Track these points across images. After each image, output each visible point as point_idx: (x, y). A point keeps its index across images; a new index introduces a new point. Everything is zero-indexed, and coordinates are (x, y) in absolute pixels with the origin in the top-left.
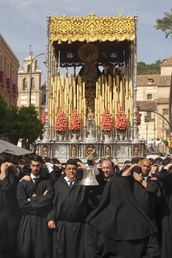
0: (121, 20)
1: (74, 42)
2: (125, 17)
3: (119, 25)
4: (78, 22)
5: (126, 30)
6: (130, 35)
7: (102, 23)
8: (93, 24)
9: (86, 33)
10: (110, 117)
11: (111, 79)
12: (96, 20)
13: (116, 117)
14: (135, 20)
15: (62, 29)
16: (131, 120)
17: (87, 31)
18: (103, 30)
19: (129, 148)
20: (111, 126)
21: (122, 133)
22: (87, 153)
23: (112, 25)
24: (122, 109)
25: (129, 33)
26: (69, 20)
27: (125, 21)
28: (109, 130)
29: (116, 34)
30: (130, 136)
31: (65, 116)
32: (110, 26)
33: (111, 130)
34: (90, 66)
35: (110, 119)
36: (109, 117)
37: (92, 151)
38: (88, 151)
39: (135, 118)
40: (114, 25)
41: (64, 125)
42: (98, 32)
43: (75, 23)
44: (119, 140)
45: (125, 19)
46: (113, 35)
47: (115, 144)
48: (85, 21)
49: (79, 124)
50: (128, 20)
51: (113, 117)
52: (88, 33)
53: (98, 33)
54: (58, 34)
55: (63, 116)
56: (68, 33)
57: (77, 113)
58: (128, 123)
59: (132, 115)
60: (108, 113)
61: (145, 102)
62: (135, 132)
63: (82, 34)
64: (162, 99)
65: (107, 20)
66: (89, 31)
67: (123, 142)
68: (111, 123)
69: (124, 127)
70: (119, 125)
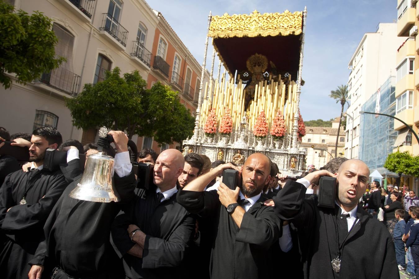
0: (287, 16)
1: (232, 38)
2: (292, 13)
3: (284, 21)
4: (239, 20)
5: (292, 25)
6: (295, 30)
7: (266, 19)
8: (256, 21)
9: (246, 29)
12: (259, 17)
13: (273, 122)
15: (222, 26)
16: (290, 127)
17: (248, 27)
18: (266, 26)
19: (285, 159)
20: (266, 131)
21: (279, 141)
22: (234, 159)
23: (276, 21)
24: (281, 113)
26: (230, 18)
27: (291, 17)
28: (263, 136)
29: (280, 29)
30: (288, 145)
31: (217, 118)
32: (274, 22)
33: (265, 136)
34: (258, 77)
35: (266, 123)
36: (265, 121)
37: (239, 157)
38: (235, 158)
40: (278, 21)
41: (213, 126)
43: (236, 21)
44: (273, 149)
45: (292, 15)
46: (276, 30)
47: (268, 152)
48: (247, 18)
49: (230, 126)
50: (295, 16)
51: (269, 121)
52: (249, 29)
53: (260, 29)
54: (216, 31)
55: (213, 117)
56: (227, 30)
57: (229, 115)
58: (286, 129)
60: (264, 117)
61: (320, 145)
63: (242, 31)
64: (331, 143)
65: (271, 16)
66: (250, 27)
67: (278, 150)
69: (280, 133)
70: (275, 131)
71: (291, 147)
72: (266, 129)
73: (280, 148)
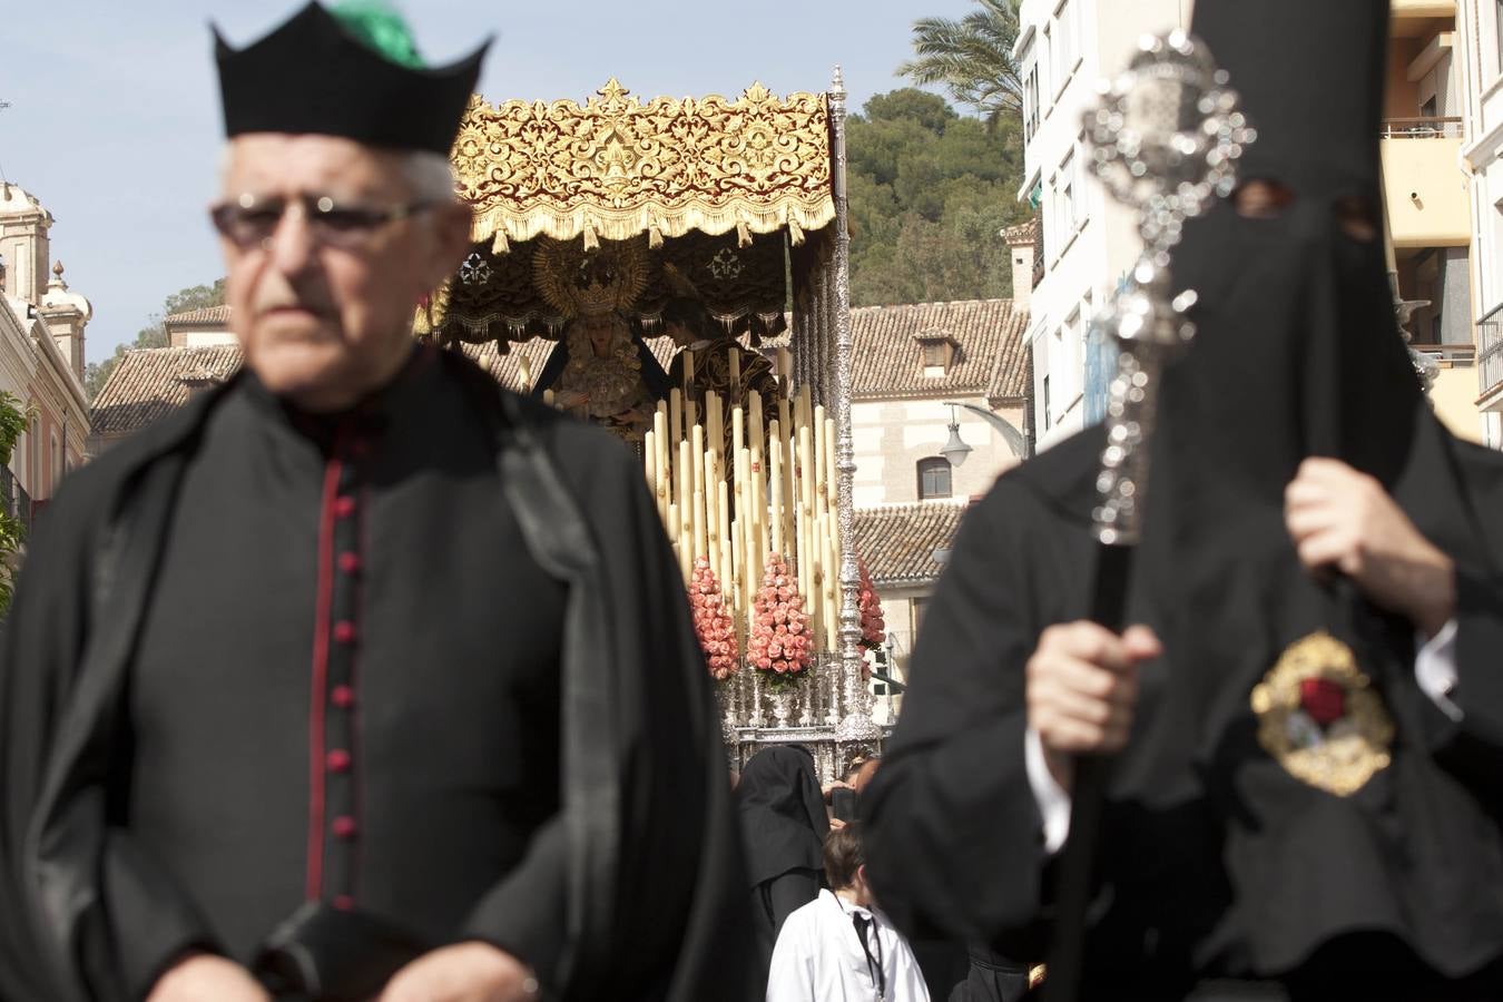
0: (762, 115)
2: (783, 99)
3: (749, 144)
4: (540, 132)
5: (788, 174)
6: (806, 200)
7: (667, 131)
8: (621, 140)
9: (585, 192)
10: (725, 608)
11: (721, 408)
12: (632, 117)
13: (751, 610)
14: (831, 111)
15: (463, 170)
16: (829, 622)
17: (589, 179)
18: (670, 170)
19: (825, 765)
20: (730, 654)
21: (787, 692)
23: (715, 140)
24: (782, 567)
25: (801, 186)
26: (495, 120)
27: (780, 120)
28: (719, 676)
29: (737, 191)
30: (827, 704)
32: (708, 148)
33: (729, 677)
34: (600, 340)
35: (723, 618)
36: (719, 612)
39: (848, 613)
40: (725, 143)
42: (646, 184)
43: (528, 136)
44: (769, 726)
45: (782, 111)
46: (720, 199)
47: (749, 743)
48: (578, 124)
50: (796, 116)
51: (738, 606)
52: (597, 190)
53: (648, 190)
56: (495, 194)
58: (813, 637)
59: (832, 596)
60: (713, 592)
62: (849, 684)
63: (566, 199)
65: (689, 113)
66: (602, 176)
67: (789, 732)
68: (726, 639)
69: (794, 659)
70: (770, 651)
71: (843, 712)
72: (729, 642)
73: (794, 718)
